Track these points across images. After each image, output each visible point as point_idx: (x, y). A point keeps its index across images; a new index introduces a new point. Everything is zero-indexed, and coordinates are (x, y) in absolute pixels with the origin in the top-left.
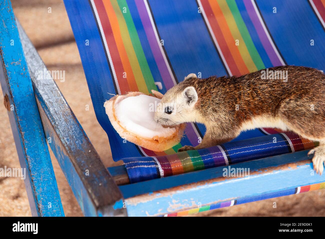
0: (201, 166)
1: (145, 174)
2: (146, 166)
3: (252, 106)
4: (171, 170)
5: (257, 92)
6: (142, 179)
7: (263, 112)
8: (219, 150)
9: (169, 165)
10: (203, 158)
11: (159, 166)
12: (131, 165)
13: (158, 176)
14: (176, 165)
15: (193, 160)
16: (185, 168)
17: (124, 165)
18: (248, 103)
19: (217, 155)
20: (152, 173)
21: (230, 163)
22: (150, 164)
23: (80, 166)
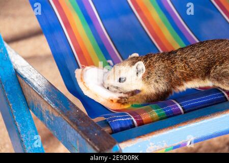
0: (164, 116)
1: (124, 125)
2: (123, 119)
3: (185, 75)
4: (142, 121)
5: (188, 64)
6: (122, 129)
7: (194, 77)
8: (174, 103)
9: (140, 117)
10: (164, 110)
11: (133, 118)
12: (111, 120)
13: (133, 126)
14: (145, 117)
15: (157, 112)
16: (152, 119)
17: (106, 120)
18: (182, 73)
19: (174, 107)
20: (128, 124)
21: (185, 113)
22: (125, 117)
23: (74, 123)
